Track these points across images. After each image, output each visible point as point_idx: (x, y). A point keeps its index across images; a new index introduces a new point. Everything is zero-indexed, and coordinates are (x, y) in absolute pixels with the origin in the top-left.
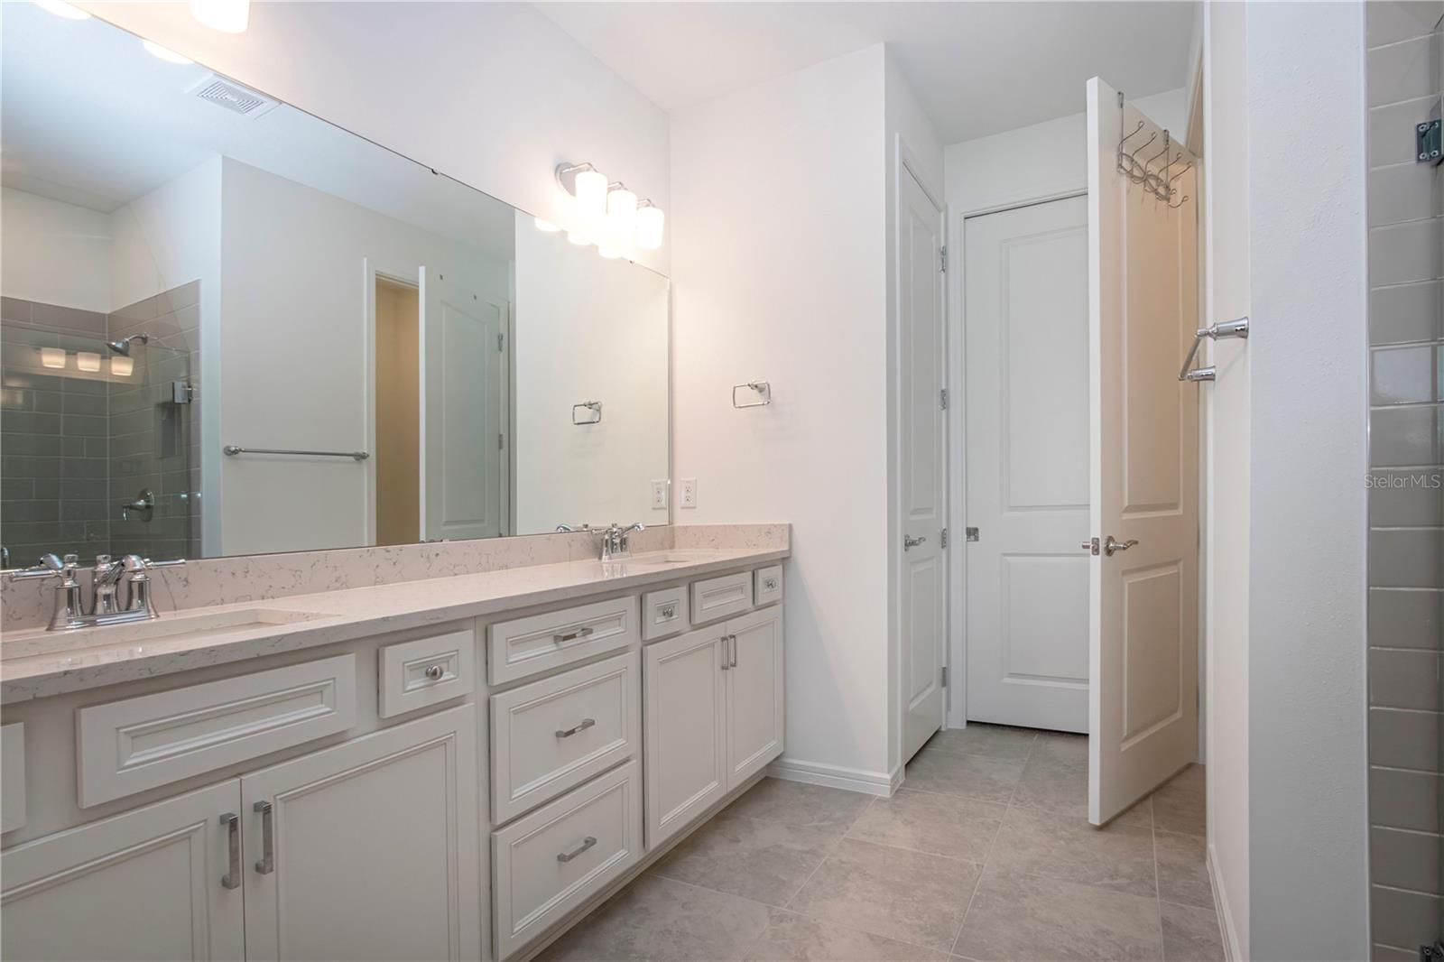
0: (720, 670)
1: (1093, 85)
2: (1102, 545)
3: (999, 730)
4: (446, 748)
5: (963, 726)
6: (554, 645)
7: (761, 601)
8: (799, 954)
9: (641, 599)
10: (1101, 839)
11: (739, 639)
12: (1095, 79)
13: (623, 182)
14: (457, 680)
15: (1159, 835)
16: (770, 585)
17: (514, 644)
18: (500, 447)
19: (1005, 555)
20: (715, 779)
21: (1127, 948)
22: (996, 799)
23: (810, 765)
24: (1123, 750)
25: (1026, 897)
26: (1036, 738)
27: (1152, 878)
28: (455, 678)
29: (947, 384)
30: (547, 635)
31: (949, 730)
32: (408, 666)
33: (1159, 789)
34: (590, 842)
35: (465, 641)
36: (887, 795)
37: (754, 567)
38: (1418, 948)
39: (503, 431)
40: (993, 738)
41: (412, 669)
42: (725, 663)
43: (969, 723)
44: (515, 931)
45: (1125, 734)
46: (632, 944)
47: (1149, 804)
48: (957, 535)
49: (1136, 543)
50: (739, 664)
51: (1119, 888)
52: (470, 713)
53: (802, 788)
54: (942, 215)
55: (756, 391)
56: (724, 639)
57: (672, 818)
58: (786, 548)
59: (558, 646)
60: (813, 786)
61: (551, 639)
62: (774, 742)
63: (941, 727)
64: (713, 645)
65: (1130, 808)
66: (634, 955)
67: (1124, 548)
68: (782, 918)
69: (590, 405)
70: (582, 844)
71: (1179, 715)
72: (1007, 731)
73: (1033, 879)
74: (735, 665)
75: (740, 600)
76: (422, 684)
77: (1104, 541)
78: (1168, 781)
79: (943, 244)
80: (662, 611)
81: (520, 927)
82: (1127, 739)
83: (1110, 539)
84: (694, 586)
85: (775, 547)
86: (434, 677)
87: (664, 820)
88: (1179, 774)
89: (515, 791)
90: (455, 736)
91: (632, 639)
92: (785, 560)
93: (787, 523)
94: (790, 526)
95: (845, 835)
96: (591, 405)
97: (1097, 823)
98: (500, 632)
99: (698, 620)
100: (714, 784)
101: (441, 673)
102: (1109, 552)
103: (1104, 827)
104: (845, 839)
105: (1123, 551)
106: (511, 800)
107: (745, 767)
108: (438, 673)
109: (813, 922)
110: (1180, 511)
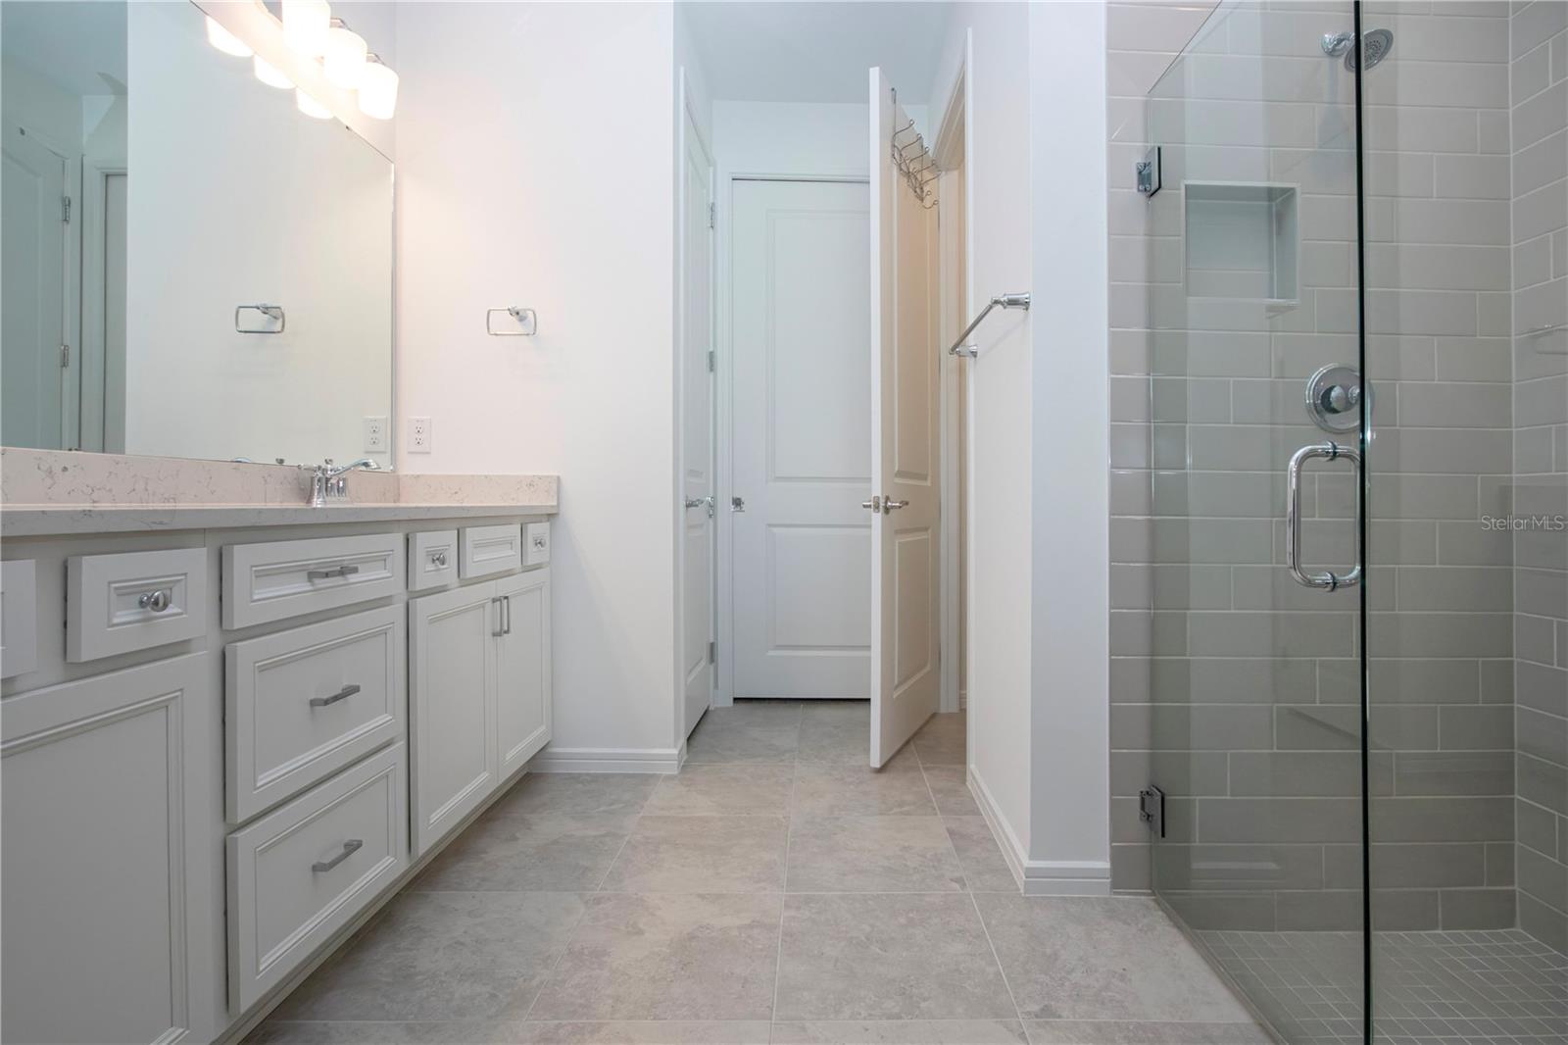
0: (491, 638)
1: (874, 73)
2: (882, 504)
3: (766, 704)
4: (167, 711)
5: (730, 703)
6: (309, 584)
7: (531, 561)
8: (630, 929)
9: (408, 540)
10: (883, 778)
11: (511, 600)
12: (877, 68)
13: (346, 21)
14: (184, 616)
15: (926, 769)
16: (539, 543)
17: (259, 575)
18: (64, 364)
19: (770, 525)
20: (485, 770)
21: (928, 856)
22: (782, 761)
23: (581, 751)
24: (894, 696)
25: (835, 834)
26: (801, 708)
27: (931, 801)
28: (181, 614)
29: (715, 345)
30: (300, 569)
31: (716, 709)
32: (116, 588)
33: (917, 734)
34: (352, 847)
35: (195, 562)
36: (675, 772)
37: (525, 518)
38: (1138, 793)
39: (70, 340)
40: (760, 711)
41: (122, 593)
42: (498, 629)
43: (735, 699)
44: (261, 969)
45: (896, 682)
46: (415, 967)
47: (912, 747)
48: (725, 506)
49: (907, 503)
50: (512, 629)
51: (908, 813)
52: (199, 665)
53: (575, 778)
54: (711, 169)
55: (514, 319)
56: (494, 600)
57: (440, 818)
58: (555, 503)
59: (313, 585)
60: (588, 774)
61: (304, 575)
62: (544, 727)
63: (708, 707)
64: (483, 606)
65: (899, 752)
66: (420, 977)
67: (900, 507)
68: (598, 901)
69: (266, 310)
70: (341, 851)
71: (928, 668)
72: (773, 704)
73: (837, 819)
74: (507, 632)
75: (508, 557)
76: (137, 617)
77: (884, 501)
78: (921, 728)
79: (711, 201)
80: (431, 557)
81: (266, 964)
82: (897, 687)
83: (887, 499)
84: (464, 532)
85: (543, 500)
86: (155, 608)
87: (434, 817)
88: (927, 723)
89: (261, 777)
90: (182, 695)
91: (397, 588)
92: (551, 516)
93: (556, 474)
94: (558, 478)
95: (641, 814)
96: (267, 308)
97: (878, 766)
98: (244, 557)
99: (470, 572)
100: (485, 775)
101: (165, 606)
102: (887, 510)
103: (881, 770)
104: (642, 817)
105: (898, 510)
106: (255, 789)
107: (514, 757)
108: (161, 604)
109: (635, 897)
110: (928, 483)
